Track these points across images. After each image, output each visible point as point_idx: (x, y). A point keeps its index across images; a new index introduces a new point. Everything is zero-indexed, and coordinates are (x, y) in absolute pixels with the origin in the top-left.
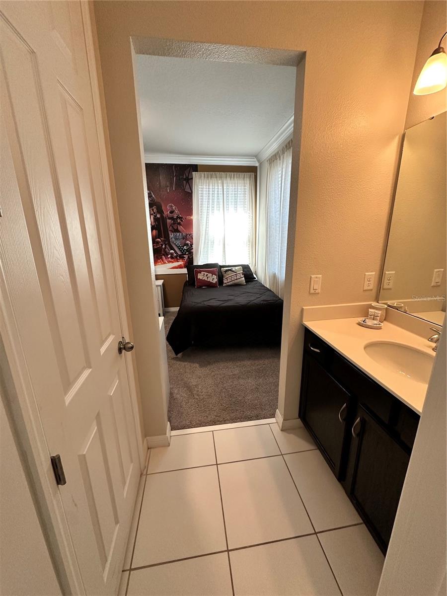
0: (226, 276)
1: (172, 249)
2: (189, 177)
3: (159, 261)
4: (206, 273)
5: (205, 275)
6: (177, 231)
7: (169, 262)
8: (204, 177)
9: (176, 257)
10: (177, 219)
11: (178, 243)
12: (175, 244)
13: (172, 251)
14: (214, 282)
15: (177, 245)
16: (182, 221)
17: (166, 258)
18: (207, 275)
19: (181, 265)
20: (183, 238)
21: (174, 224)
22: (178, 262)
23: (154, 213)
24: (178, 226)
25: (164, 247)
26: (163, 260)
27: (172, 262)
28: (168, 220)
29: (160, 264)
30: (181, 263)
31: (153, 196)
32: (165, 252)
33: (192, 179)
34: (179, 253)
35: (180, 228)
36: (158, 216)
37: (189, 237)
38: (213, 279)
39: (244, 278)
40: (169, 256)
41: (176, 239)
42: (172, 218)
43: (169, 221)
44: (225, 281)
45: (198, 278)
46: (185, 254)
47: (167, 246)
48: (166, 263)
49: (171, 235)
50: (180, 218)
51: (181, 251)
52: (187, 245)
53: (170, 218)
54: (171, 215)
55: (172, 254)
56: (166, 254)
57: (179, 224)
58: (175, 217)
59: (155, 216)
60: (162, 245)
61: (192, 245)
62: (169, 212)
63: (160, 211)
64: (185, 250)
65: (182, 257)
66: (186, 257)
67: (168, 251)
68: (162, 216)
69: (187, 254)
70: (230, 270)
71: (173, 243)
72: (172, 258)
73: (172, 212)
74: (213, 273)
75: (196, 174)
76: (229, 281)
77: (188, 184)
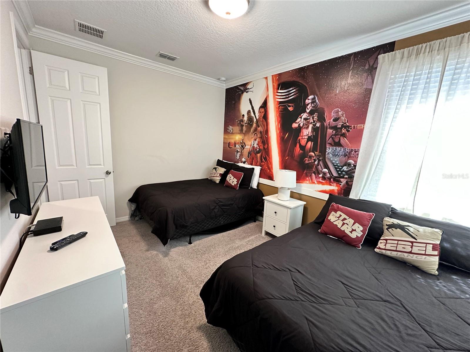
0: (387, 235)
1: (326, 166)
2: (375, 66)
3: (307, 179)
4: (344, 216)
5: (341, 218)
6: (338, 144)
7: (319, 183)
8: (402, 58)
9: (329, 179)
10: (341, 128)
11: (336, 160)
12: (331, 162)
13: (325, 170)
14: (353, 235)
15: (333, 163)
16: (348, 131)
17: (316, 177)
18: (345, 219)
19: (334, 190)
20: (345, 155)
21: (335, 135)
22: (331, 185)
23: (314, 121)
24: (342, 138)
25: (316, 163)
26: (312, 179)
27: (323, 184)
28: (328, 130)
29: (308, 182)
30: (334, 188)
31: (317, 101)
32: (317, 169)
33: (376, 68)
34: (335, 174)
35: (344, 141)
36: (318, 125)
37: (353, 154)
38: (353, 230)
39: (437, 258)
40: (321, 175)
41: (335, 155)
42: (335, 128)
43: (330, 131)
44: (381, 244)
45: (329, 218)
46: (343, 177)
47: (321, 163)
48: (314, 183)
49: (329, 150)
50: (347, 127)
51: (337, 171)
52: (349, 165)
53: (331, 128)
54: (334, 124)
55: (324, 174)
56: (317, 173)
57: (344, 135)
58: (340, 126)
59: (314, 125)
60: (315, 160)
61: (355, 166)
62: (332, 120)
63: (322, 119)
64: (343, 171)
65: (337, 180)
66: (344, 181)
67: (321, 169)
68: (322, 125)
69: (346, 178)
70: (402, 228)
71: (329, 159)
72: (324, 178)
73: (336, 120)
74: (357, 220)
75: (384, 57)
76: (388, 247)
77: (370, 77)
